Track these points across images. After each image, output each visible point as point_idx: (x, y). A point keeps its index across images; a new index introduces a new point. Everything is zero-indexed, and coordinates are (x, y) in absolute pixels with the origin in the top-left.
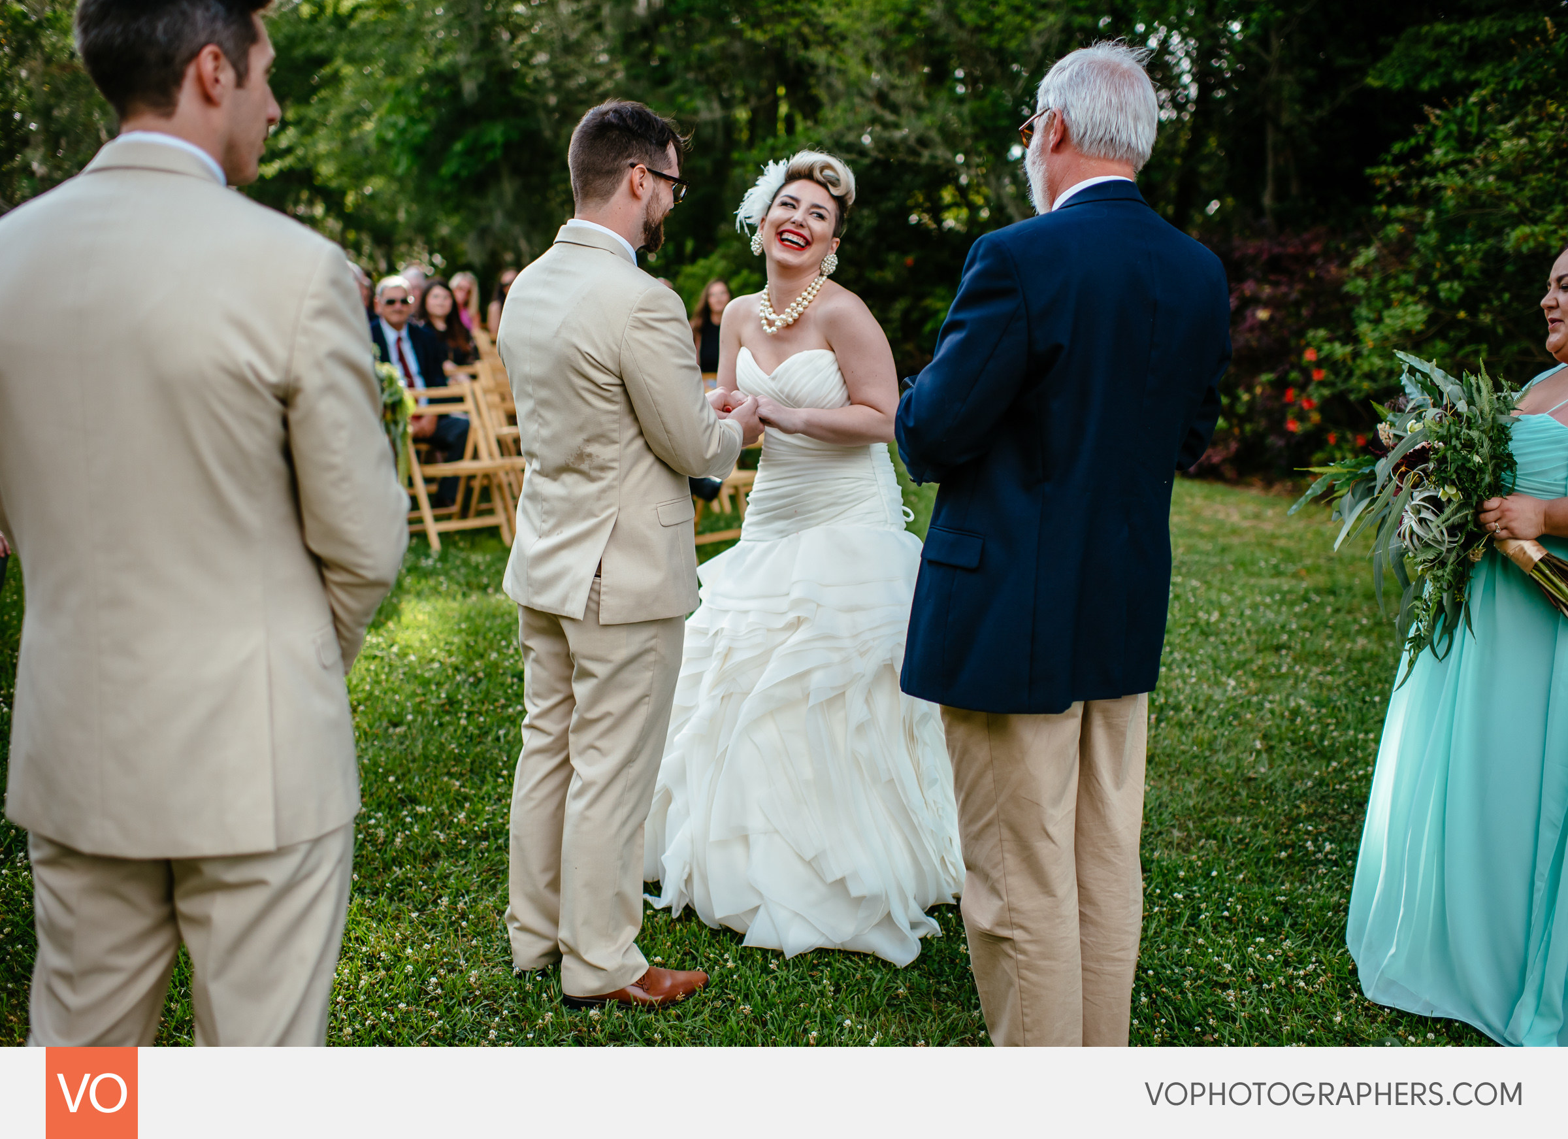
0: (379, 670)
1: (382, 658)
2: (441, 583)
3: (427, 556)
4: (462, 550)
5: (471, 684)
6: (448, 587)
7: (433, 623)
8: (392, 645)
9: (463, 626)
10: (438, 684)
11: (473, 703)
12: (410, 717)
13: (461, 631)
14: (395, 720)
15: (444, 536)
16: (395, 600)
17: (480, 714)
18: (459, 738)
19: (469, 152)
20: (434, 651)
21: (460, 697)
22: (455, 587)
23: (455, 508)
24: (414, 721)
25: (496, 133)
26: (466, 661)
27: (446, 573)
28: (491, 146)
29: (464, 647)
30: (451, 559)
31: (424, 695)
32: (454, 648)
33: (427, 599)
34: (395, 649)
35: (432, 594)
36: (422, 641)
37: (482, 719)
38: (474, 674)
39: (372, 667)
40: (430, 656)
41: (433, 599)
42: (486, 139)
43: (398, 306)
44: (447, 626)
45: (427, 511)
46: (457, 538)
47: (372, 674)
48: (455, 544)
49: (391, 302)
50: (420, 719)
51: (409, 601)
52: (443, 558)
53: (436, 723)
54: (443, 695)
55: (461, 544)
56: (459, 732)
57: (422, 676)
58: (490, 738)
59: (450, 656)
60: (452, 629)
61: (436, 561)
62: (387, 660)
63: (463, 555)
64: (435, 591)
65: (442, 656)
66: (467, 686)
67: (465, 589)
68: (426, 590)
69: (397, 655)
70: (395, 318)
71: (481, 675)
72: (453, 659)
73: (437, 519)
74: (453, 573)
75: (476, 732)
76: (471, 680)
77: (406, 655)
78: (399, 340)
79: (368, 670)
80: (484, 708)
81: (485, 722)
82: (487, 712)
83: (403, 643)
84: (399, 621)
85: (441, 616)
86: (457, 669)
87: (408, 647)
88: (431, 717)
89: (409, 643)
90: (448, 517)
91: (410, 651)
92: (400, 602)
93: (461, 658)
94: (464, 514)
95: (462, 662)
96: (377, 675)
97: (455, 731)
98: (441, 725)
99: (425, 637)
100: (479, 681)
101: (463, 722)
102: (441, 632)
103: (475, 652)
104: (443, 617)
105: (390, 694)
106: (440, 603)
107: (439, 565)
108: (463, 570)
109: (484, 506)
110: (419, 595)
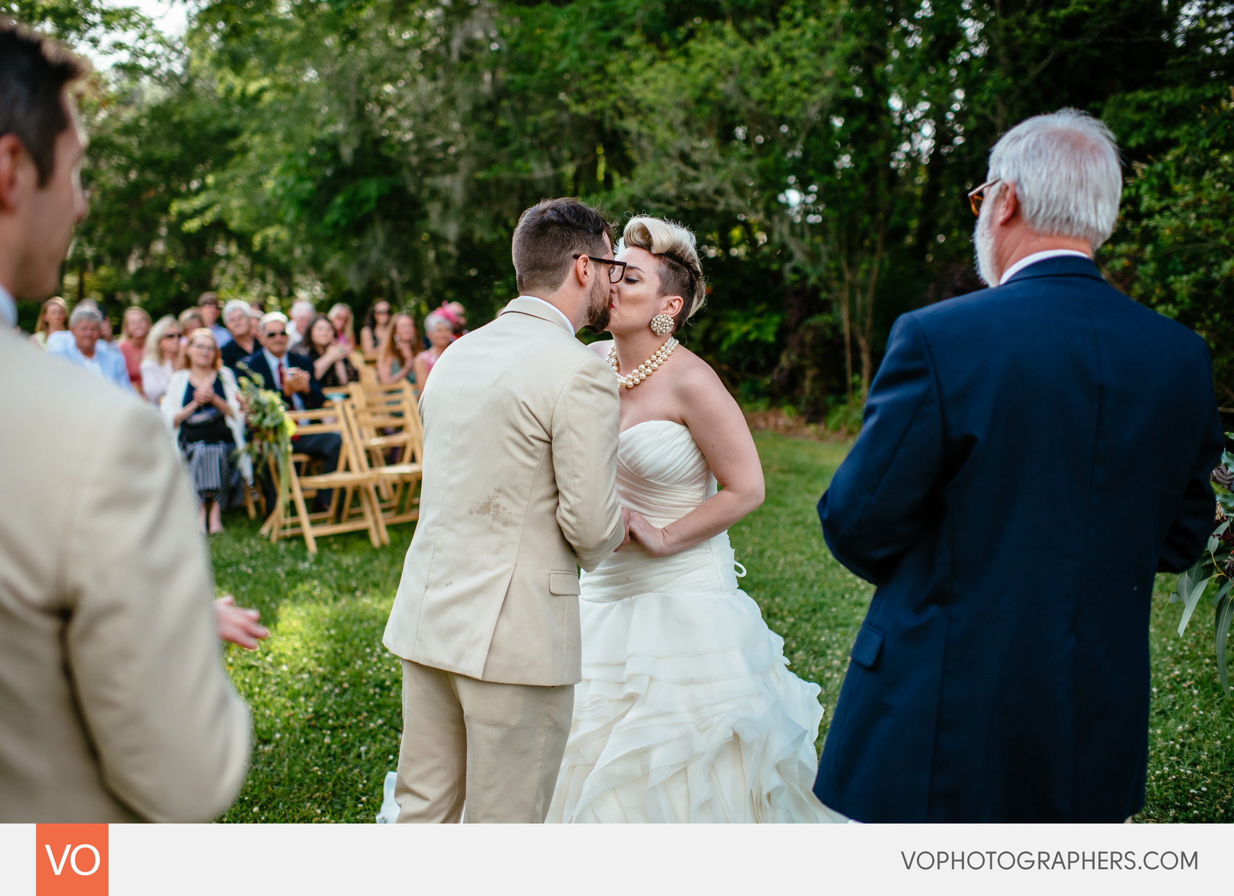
0: (253, 682)
1: (257, 668)
2: (314, 588)
3: (304, 559)
4: (335, 552)
5: (337, 695)
6: (321, 591)
7: (305, 631)
8: (267, 654)
9: (333, 632)
10: (307, 696)
11: (338, 717)
12: (278, 736)
13: (330, 637)
14: (265, 737)
15: (320, 540)
16: (273, 605)
17: (343, 727)
18: (323, 757)
19: (348, 204)
20: (305, 660)
21: (326, 710)
22: (327, 592)
23: (331, 511)
24: (281, 738)
25: (371, 189)
26: (333, 671)
27: (320, 577)
28: (366, 200)
29: (332, 655)
30: (325, 561)
31: (293, 708)
32: (323, 656)
33: (302, 603)
34: (269, 659)
35: (306, 599)
36: (295, 650)
37: (345, 735)
38: (341, 683)
39: (247, 680)
40: (301, 665)
41: (307, 605)
42: (363, 194)
43: (278, 338)
44: (318, 633)
45: (304, 517)
46: (331, 540)
47: (247, 686)
48: (329, 546)
49: (272, 335)
50: (287, 735)
51: (286, 606)
52: (318, 561)
53: (302, 741)
54: (310, 710)
55: (335, 547)
56: (323, 750)
57: (291, 686)
58: (352, 755)
59: (320, 665)
60: (322, 635)
61: (312, 564)
62: (261, 670)
63: (335, 558)
64: (310, 596)
65: (312, 665)
66: (333, 696)
67: (336, 593)
68: (302, 597)
69: (271, 665)
70: (276, 348)
71: (346, 685)
72: (321, 670)
73: (314, 523)
74: (327, 575)
75: (339, 750)
76: (337, 691)
77: (280, 664)
78: (280, 366)
79: (243, 682)
80: (348, 723)
81: (348, 737)
82: (350, 727)
83: (276, 652)
84: (276, 628)
85: (312, 622)
86: (324, 679)
87: (281, 655)
88: (298, 734)
89: (283, 651)
90: (323, 522)
91: (283, 660)
92: (278, 606)
93: (329, 668)
94: (338, 519)
95: (330, 672)
96: (251, 688)
97: (320, 748)
98: (307, 742)
99: (298, 645)
100: (345, 691)
101: (327, 740)
102: (312, 640)
103: (341, 660)
104: (315, 623)
105: (262, 708)
106: (313, 608)
107: (315, 568)
108: (335, 573)
109: (355, 511)
110: (295, 599)
